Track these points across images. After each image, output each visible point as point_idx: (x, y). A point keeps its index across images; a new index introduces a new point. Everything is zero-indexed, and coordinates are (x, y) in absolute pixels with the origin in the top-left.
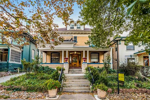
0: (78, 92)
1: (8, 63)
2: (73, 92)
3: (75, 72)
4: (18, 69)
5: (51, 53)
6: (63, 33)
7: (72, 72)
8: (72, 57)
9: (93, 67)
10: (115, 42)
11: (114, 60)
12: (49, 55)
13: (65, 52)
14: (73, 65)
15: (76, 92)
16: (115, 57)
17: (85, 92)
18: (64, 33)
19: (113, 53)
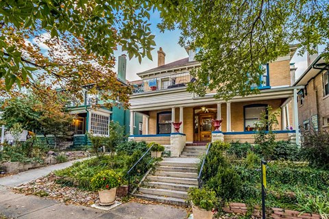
0: (165, 200)
1: (86, 137)
2: (155, 200)
3: (193, 154)
4: (104, 147)
5: (158, 114)
6: (178, 70)
7: (190, 154)
8: (199, 119)
9: (243, 141)
10: (323, 70)
11: (321, 119)
12: (153, 118)
13: (177, 109)
14: (203, 136)
15: (160, 200)
16: (323, 112)
17: (179, 204)
18: (182, 69)
19: (320, 101)
